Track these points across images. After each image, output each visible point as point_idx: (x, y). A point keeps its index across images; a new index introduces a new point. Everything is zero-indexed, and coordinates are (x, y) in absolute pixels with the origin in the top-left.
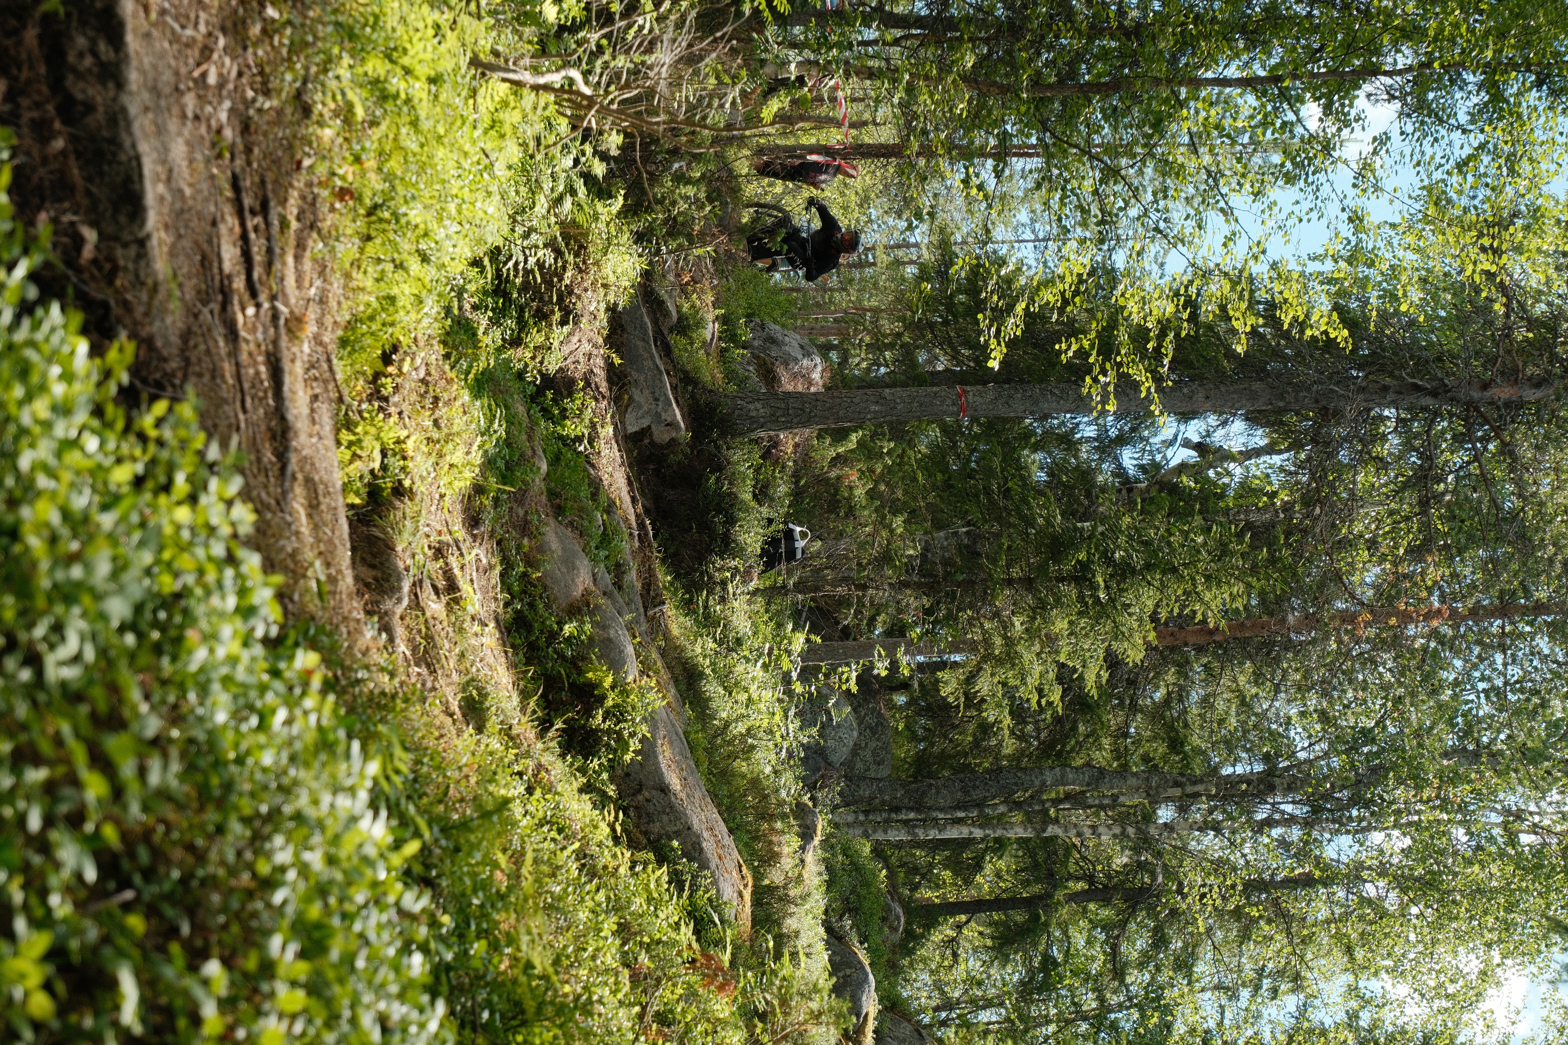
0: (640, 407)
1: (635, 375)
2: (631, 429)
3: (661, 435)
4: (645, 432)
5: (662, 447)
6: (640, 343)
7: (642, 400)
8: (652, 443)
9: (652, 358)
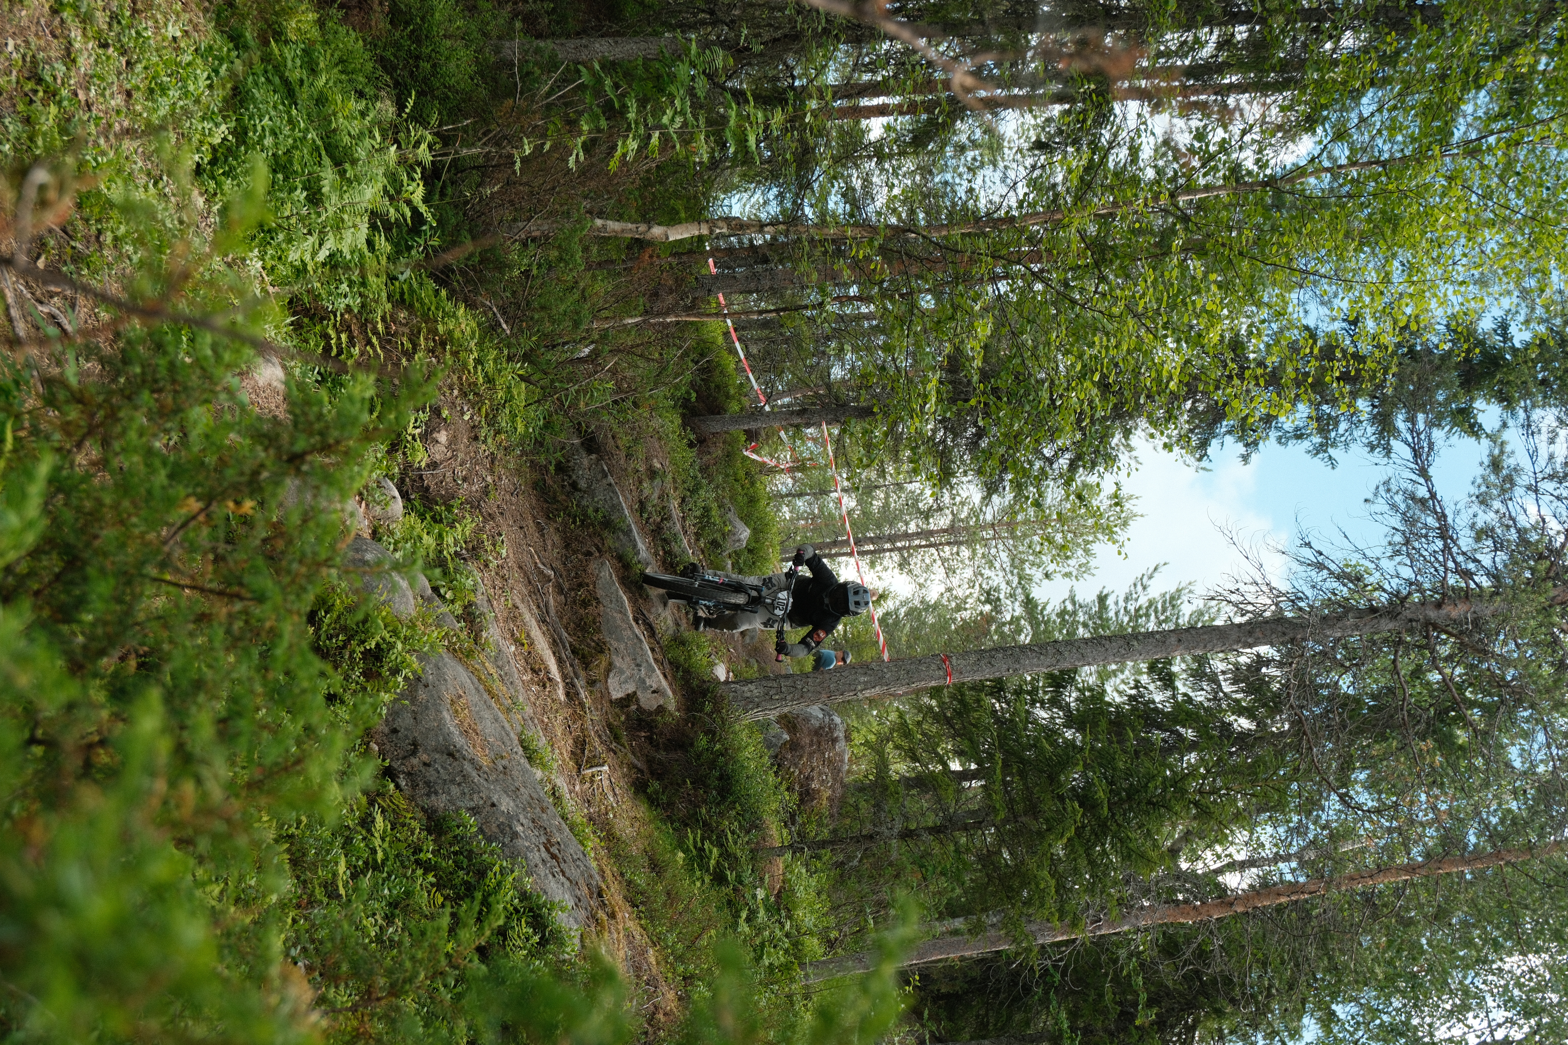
0: (622, 672)
1: (615, 644)
2: (616, 695)
3: (648, 701)
4: (630, 698)
5: (650, 713)
6: (618, 616)
7: (624, 666)
8: (639, 708)
9: (631, 628)
